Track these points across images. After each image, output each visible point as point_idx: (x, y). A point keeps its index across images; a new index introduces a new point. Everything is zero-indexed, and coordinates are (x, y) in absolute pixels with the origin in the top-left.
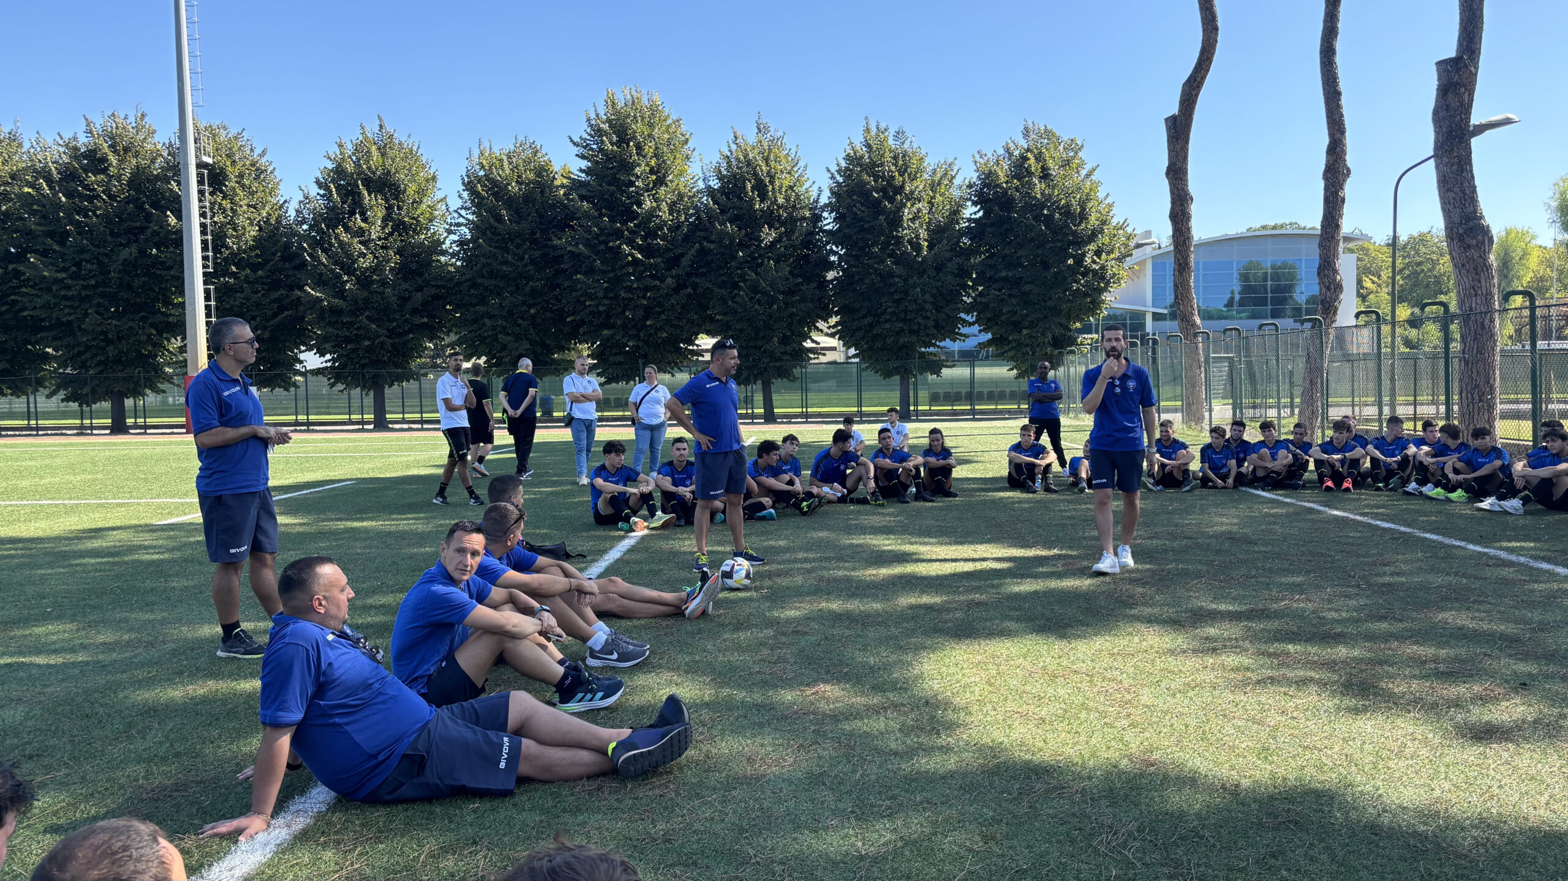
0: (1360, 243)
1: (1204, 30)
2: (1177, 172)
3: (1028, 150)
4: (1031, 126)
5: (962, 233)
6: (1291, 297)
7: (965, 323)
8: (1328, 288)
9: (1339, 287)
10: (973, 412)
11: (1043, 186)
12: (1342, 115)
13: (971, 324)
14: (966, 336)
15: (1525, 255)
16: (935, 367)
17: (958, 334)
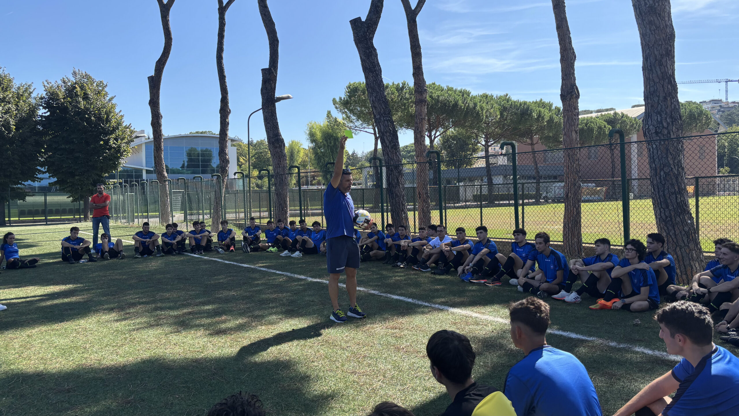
0: (238, 142)
1: (165, 38)
2: (154, 103)
3: (76, 83)
4: (77, 71)
5: (37, 123)
6: (210, 165)
7: (40, 172)
8: (223, 162)
9: (227, 162)
10: (46, 220)
11: (85, 102)
12: (226, 86)
13: (44, 173)
14: (42, 179)
15: (299, 151)
16: (22, 196)
17: (36, 178)
